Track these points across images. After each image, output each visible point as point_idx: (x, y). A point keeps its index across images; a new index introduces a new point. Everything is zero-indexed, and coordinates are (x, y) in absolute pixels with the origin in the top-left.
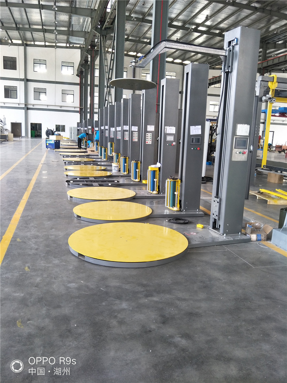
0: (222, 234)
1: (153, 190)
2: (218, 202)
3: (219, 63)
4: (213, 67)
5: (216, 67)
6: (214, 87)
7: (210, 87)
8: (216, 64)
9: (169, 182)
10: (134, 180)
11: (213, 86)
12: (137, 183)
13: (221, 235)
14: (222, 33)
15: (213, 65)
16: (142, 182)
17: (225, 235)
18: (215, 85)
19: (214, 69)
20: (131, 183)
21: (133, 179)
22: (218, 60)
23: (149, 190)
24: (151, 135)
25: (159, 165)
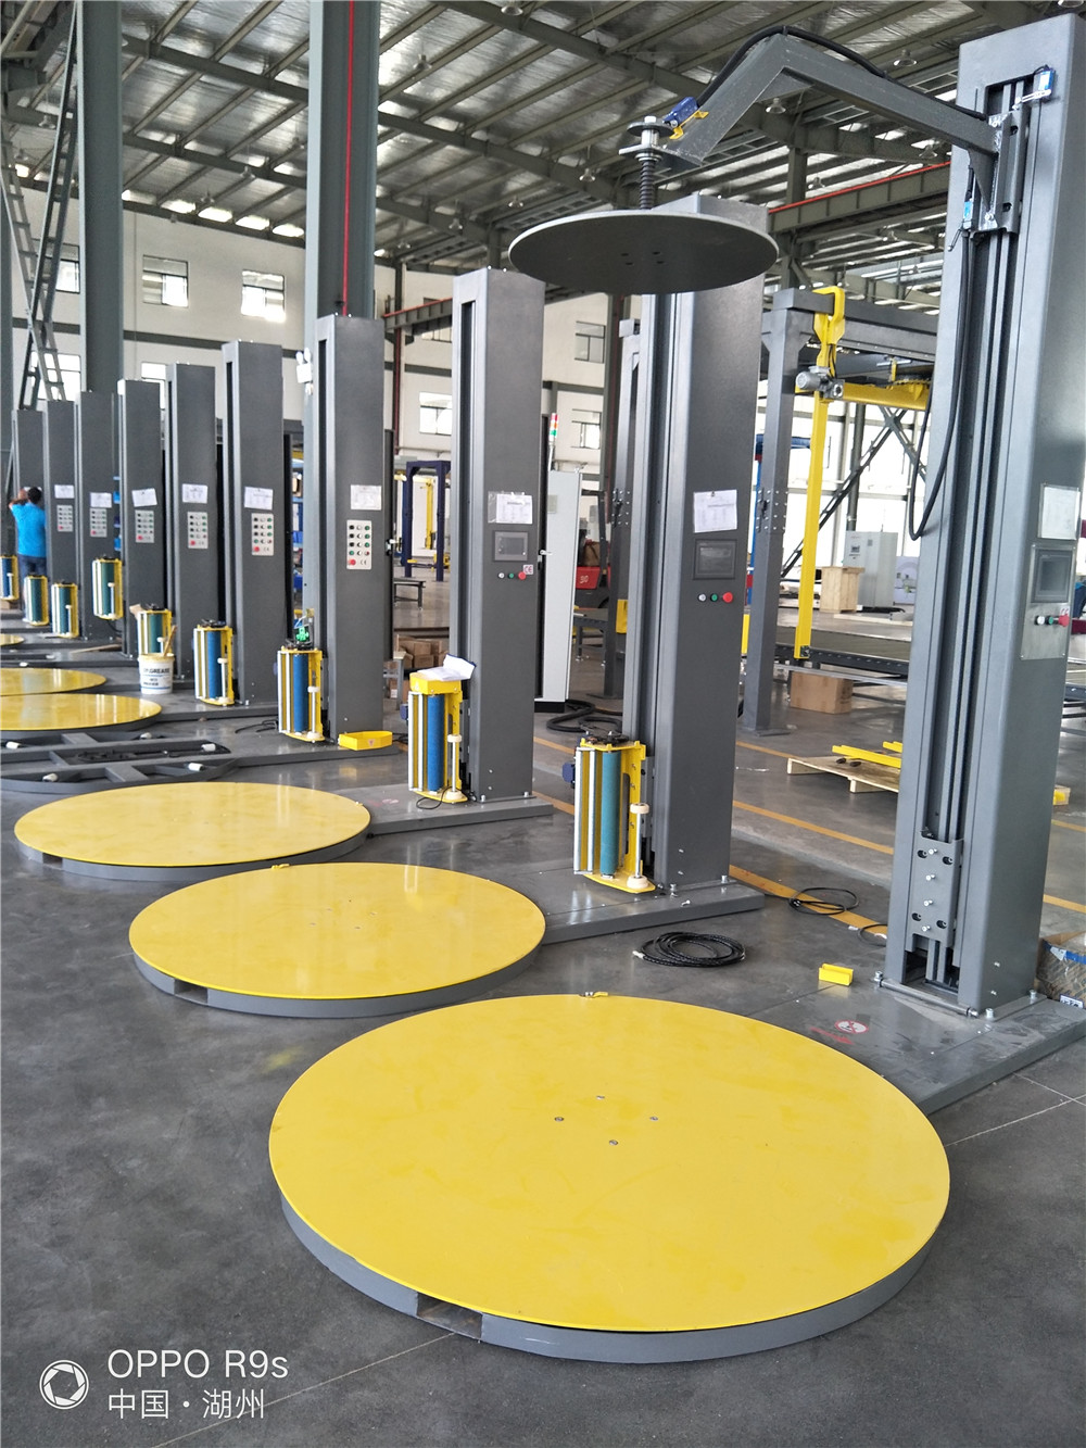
0: (975, 1013)
1: (441, 784)
2: (946, 860)
3: (449, 248)
4: (425, 261)
5: (436, 263)
6: (433, 339)
7: (416, 337)
8: (437, 253)
9: (592, 755)
10: (297, 735)
11: (426, 335)
12: (313, 750)
13: (972, 1016)
14: (468, 131)
15: (426, 257)
16: (335, 743)
17: (989, 1013)
18: (436, 332)
19: (427, 269)
20: (280, 752)
21: (287, 732)
22: (444, 237)
23: (415, 785)
24: (367, 528)
25: (456, 669)
